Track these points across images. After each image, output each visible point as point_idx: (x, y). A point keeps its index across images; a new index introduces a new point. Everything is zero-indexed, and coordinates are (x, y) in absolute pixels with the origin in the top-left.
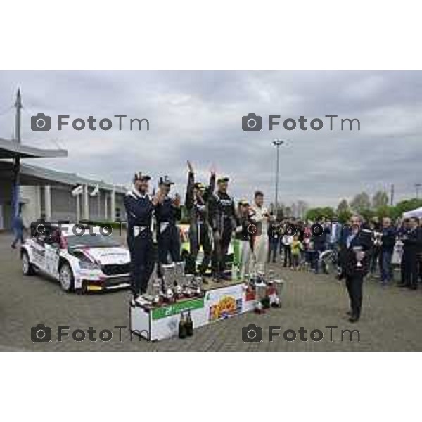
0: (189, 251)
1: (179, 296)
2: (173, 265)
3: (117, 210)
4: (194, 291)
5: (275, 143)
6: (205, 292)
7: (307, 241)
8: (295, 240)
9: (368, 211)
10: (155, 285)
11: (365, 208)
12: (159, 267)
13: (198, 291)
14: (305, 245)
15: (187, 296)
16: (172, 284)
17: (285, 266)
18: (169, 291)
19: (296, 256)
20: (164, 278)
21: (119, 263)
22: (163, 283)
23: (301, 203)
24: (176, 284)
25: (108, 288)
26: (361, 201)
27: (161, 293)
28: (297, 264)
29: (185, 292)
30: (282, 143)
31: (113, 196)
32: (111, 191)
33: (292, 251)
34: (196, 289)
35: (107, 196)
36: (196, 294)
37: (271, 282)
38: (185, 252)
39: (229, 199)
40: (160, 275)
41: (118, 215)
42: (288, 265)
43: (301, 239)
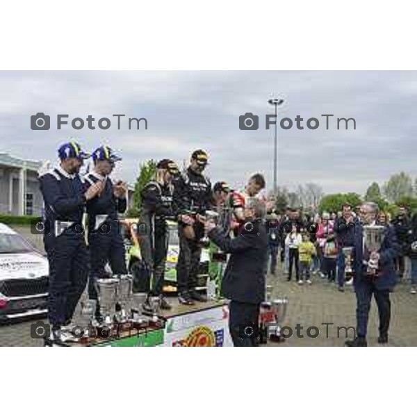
0: (141, 258)
1: (125, 326)
2: (115, 279)
3: (29, 197)
4: (147, 319)
5: (270, 102)
6: (165, 320)
7: (322, 242)
8: (303, 241)
9: (409, 199)
10: (85, 310)
11: (406, 195)
12: (92, 281)
13: (155, 319)
14: (319, 248)
15: (137, 326)
16: (113, 309)
17: (289, 279)
18: (108, 320)
19: (305, 264)
20: (99, 299)
21: (28, 277)
22: (98, 307)
23: (311, 187)
24: (118, 308)
25: (10, 316)
26: (399, 185)
27: (95, 323)
28: (308, 277)
29: (133, 321)
30: (281, 102)
31: (22, 176)
32: (19, 169)
33: (300, 257)
34: (152, 316)
35: (12, 175)
36: (152, 324)
37: (269, 303)
38: (134, 259)
39: (204, 182)
40: (93, 295)
41: (29, 205)
42: (294, 278)
43: (313, 239)
